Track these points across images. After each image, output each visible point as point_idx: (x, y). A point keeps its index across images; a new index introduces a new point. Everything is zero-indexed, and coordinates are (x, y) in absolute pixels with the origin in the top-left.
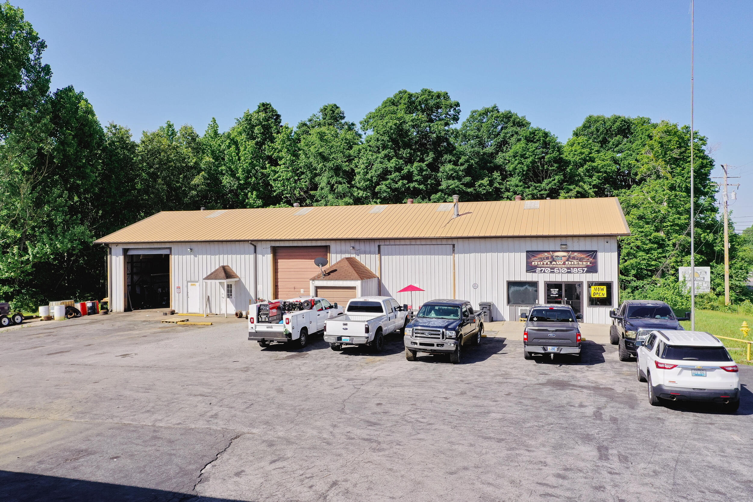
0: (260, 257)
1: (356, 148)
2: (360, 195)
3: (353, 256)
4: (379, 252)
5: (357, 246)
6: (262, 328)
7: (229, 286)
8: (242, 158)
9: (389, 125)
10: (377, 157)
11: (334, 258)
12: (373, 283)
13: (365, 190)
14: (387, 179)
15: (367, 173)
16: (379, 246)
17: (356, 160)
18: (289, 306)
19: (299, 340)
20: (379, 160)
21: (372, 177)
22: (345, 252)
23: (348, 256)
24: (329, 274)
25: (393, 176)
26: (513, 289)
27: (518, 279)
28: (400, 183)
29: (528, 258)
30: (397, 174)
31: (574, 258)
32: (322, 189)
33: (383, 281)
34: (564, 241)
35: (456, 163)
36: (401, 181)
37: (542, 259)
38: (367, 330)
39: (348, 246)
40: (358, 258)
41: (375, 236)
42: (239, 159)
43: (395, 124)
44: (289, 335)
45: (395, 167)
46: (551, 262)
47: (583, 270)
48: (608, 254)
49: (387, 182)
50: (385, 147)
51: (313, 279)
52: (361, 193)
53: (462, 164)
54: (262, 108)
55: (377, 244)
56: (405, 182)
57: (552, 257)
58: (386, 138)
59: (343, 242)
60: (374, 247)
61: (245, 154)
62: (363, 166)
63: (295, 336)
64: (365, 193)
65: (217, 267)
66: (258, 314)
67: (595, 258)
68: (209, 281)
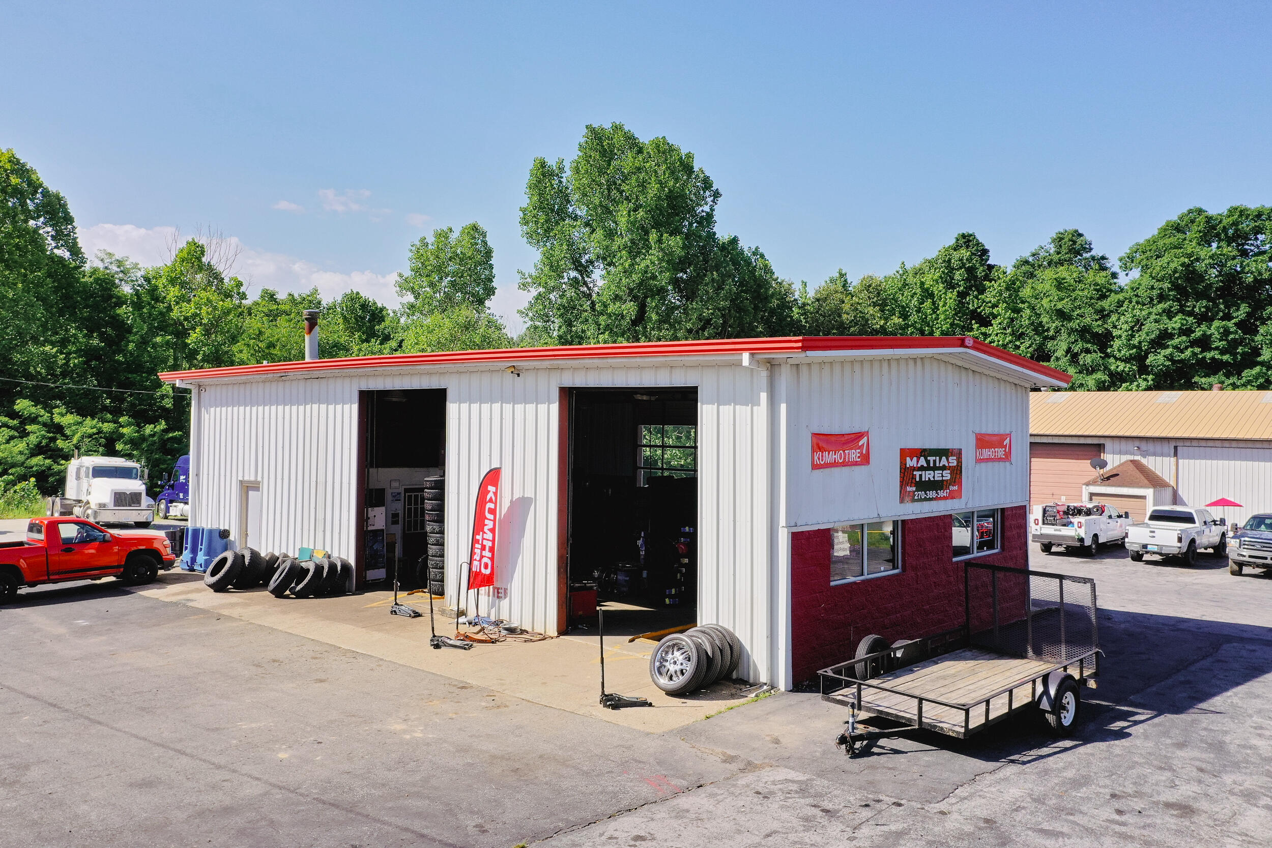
1: (1114, 298)
2: (1121, 368)
4: (1176, 454)
6: (1049, 530)
8: (942, 317)
9: (1173, 265)
10: (1150, 313)
11: (1113, 460)
12: (1168, 493)
13: (1126, 360)
14: (1168, 347)
15: (1133, 336)
17: (1114, 317)
19: (1090, 547)
20: (1153, 317)
21: (1140, 343)
23: (1131, 457)
24: (1108, 478)
25: (1176, 341)
28: (1188, 353)
30: (1184, 338)
32: (1058, 359)
33: (1180, 492)
36: (1190, 350)
38: (1180, 540)
41: (1171, 435)
42: (937, 319)
43: (1183, 265)
44: (1081, 540)
45: (1180, 329)
49: (1168, 351)
50: (1162, 298)
51: (1088, 484)
52: (1122, 366)
54: (961, 241)
56: (1198, 350)
58: (1166, 285)
61: (946, 311)
62: (1125, 327)
63: (1088, 542)
64: (1128, 365)
66: (1044, 516)
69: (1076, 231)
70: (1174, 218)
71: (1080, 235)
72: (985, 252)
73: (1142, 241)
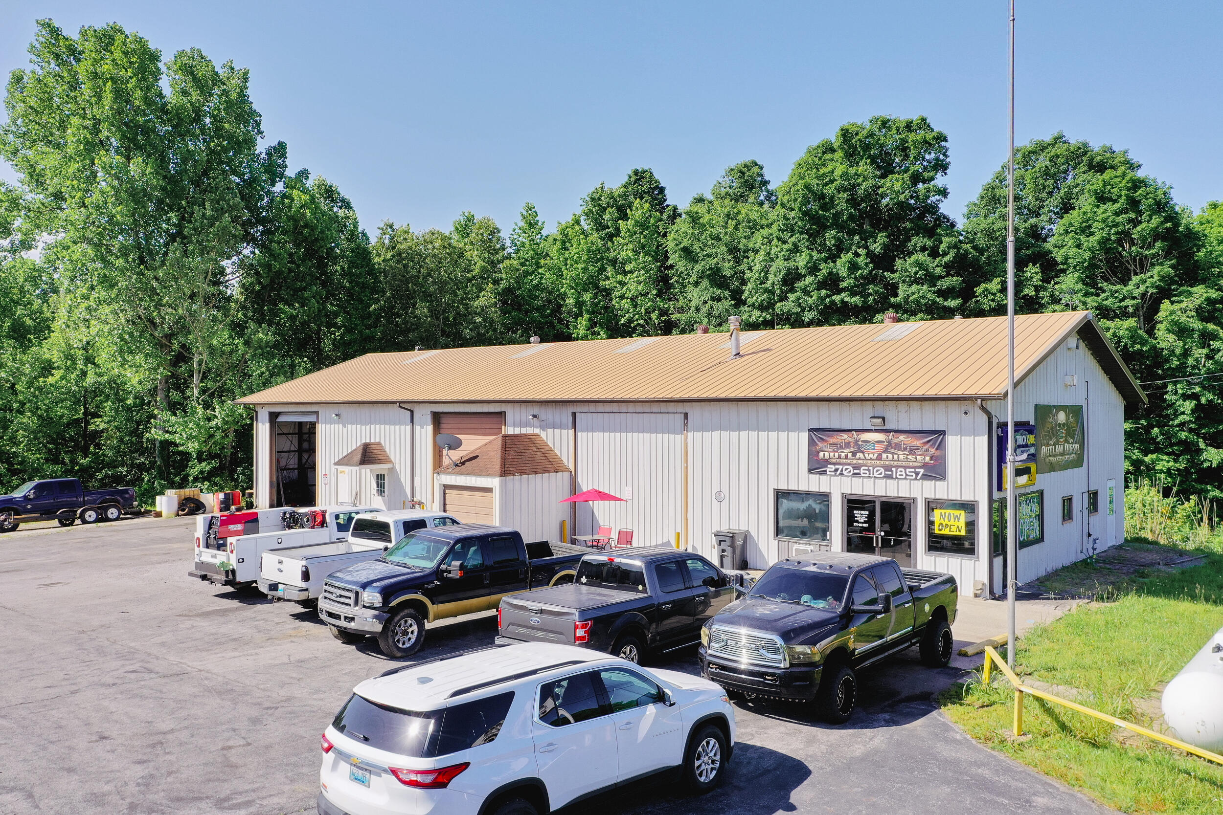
0: (417, 428)
3: (537, 431)
4: (574, 425)
5: (542, 412)
6: (207, 556)
7: (380, 478)
10: (782, 250)
14: (795, 291)
16: (574, 414)
20: (783, 254)
22: (527, 424)
25: (806, 282)
26: (785, 504)
27: (793, 487)
28: (816, 296)
29: (811, 443)
31: (898, 446)
33: (579, 479)
34: (880, 409)
36: (817, 292)
37: (837, 447)
39: (528, 414)
40: (543, 435)
41: (568, 397)
46: (854, 454)
47: (917, 474)
48: (968, 440)
54: (634, 179)
55: (571, 410)
57: (857, 441)
59: (521, 405)
60: (565, 415)
62: (758, 267)
65: (354, 447)
67: (941, 446)
68: (340, 468)
72: (662, 190)
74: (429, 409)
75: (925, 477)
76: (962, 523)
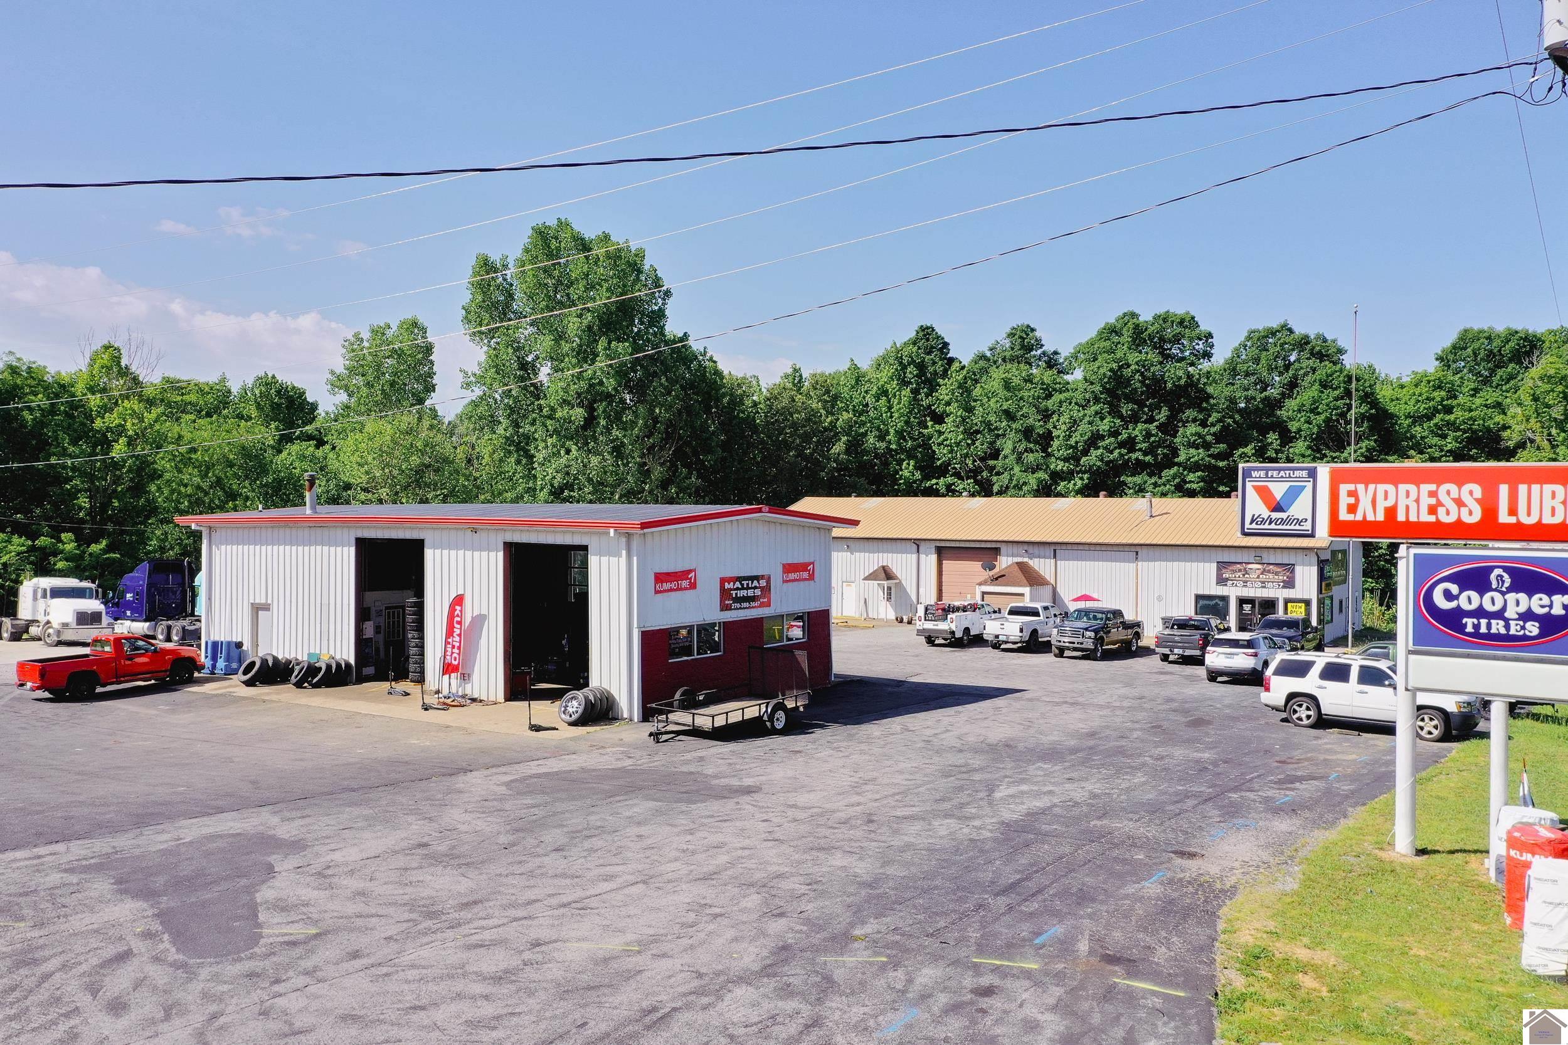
0: (923, 557)
1: (1057, 397)
2: (1059, 468)
3: (1026, 560)
4: (1055, 557)
5: (1031, 549)
6: (929, 625)
7: (889, 588)
8: (896, 415)
9: (1102, 371)
10: (1085, 415)
11: (1004, 562)
12: (1046, 591)
13: (1066, 460)
14: (1098, 448)
15: (1070, 436)
16: (1055, 551)
17: (1055, 417)
18: (953, 608)
19: (961, 639)
20: (1087, 419)
21: (1077, 443)
22: (1017, 556)
23: (1019, 560)
24: (997, 579)
25: (1107, 442)
26: (1202, 603)
27: (1207, 592)
28: (1116, 453)
29: (1219, 569)
30: (1112, 439)
31: (1269, 571)
32: (1006, 457)
33: (1058, 589)
34: (1259, 552)
35: (1204, 424)
36: (1117, 451)
37: (1234, 571)
38: (1021, 630)
39: (1021, 550)
40: (1031, 562)
41: (1049, 540)
42: (891, 417)
43: (1111, 370)
44: (953, 633)
45: (1109, 430)
46: (1244, 575)
47: (1279, 586)
48: (1307, 568)
49: (1099, 452)
50: (1097, 400)
51: (980, 584)
52: (1061, 466)
53: (1213, 425)
54: (921, 334)
55: (1053, 548)
56: (1124, 451)
57: (1245, 569)
58: (1098, 388)
59: (1015, 544)
60: (1049, 551)
61: (900, 409)
62: (1064, 427)
63: (959, 635)
64: (1067, 464)
65: (876, 567)
66: (926, 614)
67: (1293, 572)
68: (866, 582)
69: (1028, 326)
70: (1112, 320)
71: (1033, 330)
72: (946, 345)
73: (1084, 341)
74: (933, 545)
75: (1284, 587)
76: (1303, 610)
